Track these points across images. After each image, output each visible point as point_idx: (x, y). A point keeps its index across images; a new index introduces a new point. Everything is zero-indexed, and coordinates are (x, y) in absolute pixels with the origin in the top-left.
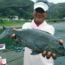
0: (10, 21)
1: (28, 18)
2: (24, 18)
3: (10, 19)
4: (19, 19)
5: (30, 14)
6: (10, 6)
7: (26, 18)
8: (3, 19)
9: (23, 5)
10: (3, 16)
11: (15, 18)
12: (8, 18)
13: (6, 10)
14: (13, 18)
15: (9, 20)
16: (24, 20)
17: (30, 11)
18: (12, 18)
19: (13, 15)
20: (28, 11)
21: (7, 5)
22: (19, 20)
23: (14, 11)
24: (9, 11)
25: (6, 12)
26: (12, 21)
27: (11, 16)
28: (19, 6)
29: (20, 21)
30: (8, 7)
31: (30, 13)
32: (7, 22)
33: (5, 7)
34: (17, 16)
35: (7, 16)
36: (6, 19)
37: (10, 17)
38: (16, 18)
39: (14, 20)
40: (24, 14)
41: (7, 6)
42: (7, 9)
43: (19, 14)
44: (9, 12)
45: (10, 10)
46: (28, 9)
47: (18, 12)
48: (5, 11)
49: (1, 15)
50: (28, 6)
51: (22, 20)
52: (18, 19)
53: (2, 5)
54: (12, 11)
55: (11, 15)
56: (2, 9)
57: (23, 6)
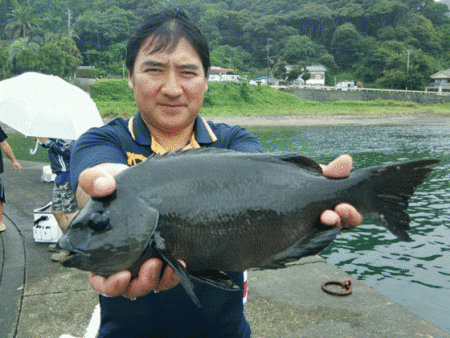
0: (282, 89)
1: (382, 75)
2: (357, 78)
3: (280, 84)
4: (326, 84)
5: (395, 55)
6: (292, 13)
7: (369, 80)
8: (253, 82)
9: (359, 6)
10: (253, 69)
11: (306, 77)
12: (276, 76)
13: (266, 36)
14: (300, 79)
15: (276, 86)
16: (355, 88)
17: (400, 38)
18: (293, 76)
19: (300, 59)
20: (383, 39)
21: (275, 12)
22: (329, 88)
23: (311, 43)
24: (282, 40)
25: (268, 48)
26: (291, 91)
27: (289, 68)
28: (336, 12)
29: (333, 91)
30: (282, 22)
31: (397, 49)
32: (268, 98)
33: (267, 18)
34: (322, 69)
35: (272, 66)
36: (264, 82)
37: (285, 70)
38: (314, 77)
39: (301, 87)
40: (357, 57)
41: (277, 16)
42: (273, 33)
43: (331, 57)
44: (282, 46)
45: (288, 34)
46: (388, 30)
47: (327, 45)
48: (265, 43)
49: (245, 62)
50: (390, 10)
51: (343, 86)
52: (322, 81)
53: (253, 10)
54: (297, 41)
55: (292, 60)
56: (251, 31)
57: (360, 12)
